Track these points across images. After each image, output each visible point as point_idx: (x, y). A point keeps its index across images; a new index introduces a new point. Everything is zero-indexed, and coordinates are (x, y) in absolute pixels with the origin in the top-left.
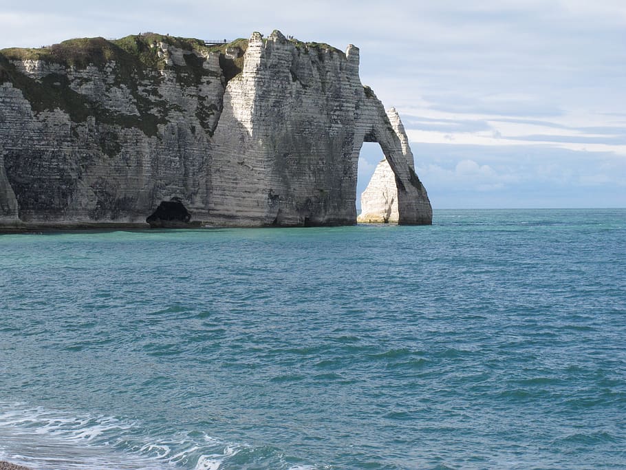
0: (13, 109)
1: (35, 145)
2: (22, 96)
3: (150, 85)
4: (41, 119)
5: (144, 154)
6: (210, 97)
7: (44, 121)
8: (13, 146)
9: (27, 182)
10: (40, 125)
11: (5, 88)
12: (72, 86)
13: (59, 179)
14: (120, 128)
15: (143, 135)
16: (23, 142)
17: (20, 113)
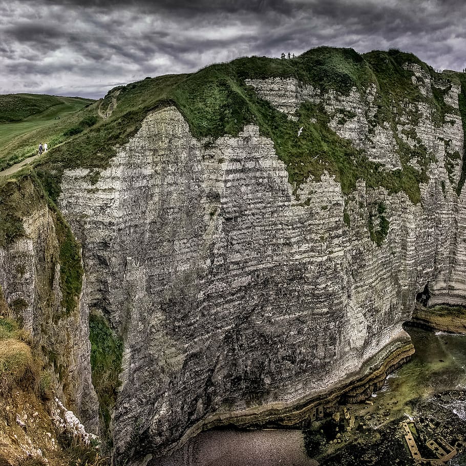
0: (258, 184)
1: (292, 254)
2: (273, 152)
3: (408, 124)
4: (303, 198)
5: (410, 231)
6: (454, 142)
7: (308, 202)
8: (260, 262)
9: (279, 331)
10: (302, 211)
11: (247, 139)
12: (333, 124)
13: (328, 313)
14: (386, 192)
15: (408, 203)
16: (274, 250)
17: (272, 189)
